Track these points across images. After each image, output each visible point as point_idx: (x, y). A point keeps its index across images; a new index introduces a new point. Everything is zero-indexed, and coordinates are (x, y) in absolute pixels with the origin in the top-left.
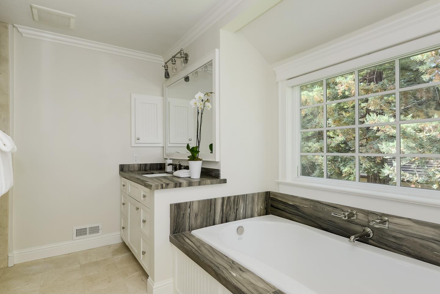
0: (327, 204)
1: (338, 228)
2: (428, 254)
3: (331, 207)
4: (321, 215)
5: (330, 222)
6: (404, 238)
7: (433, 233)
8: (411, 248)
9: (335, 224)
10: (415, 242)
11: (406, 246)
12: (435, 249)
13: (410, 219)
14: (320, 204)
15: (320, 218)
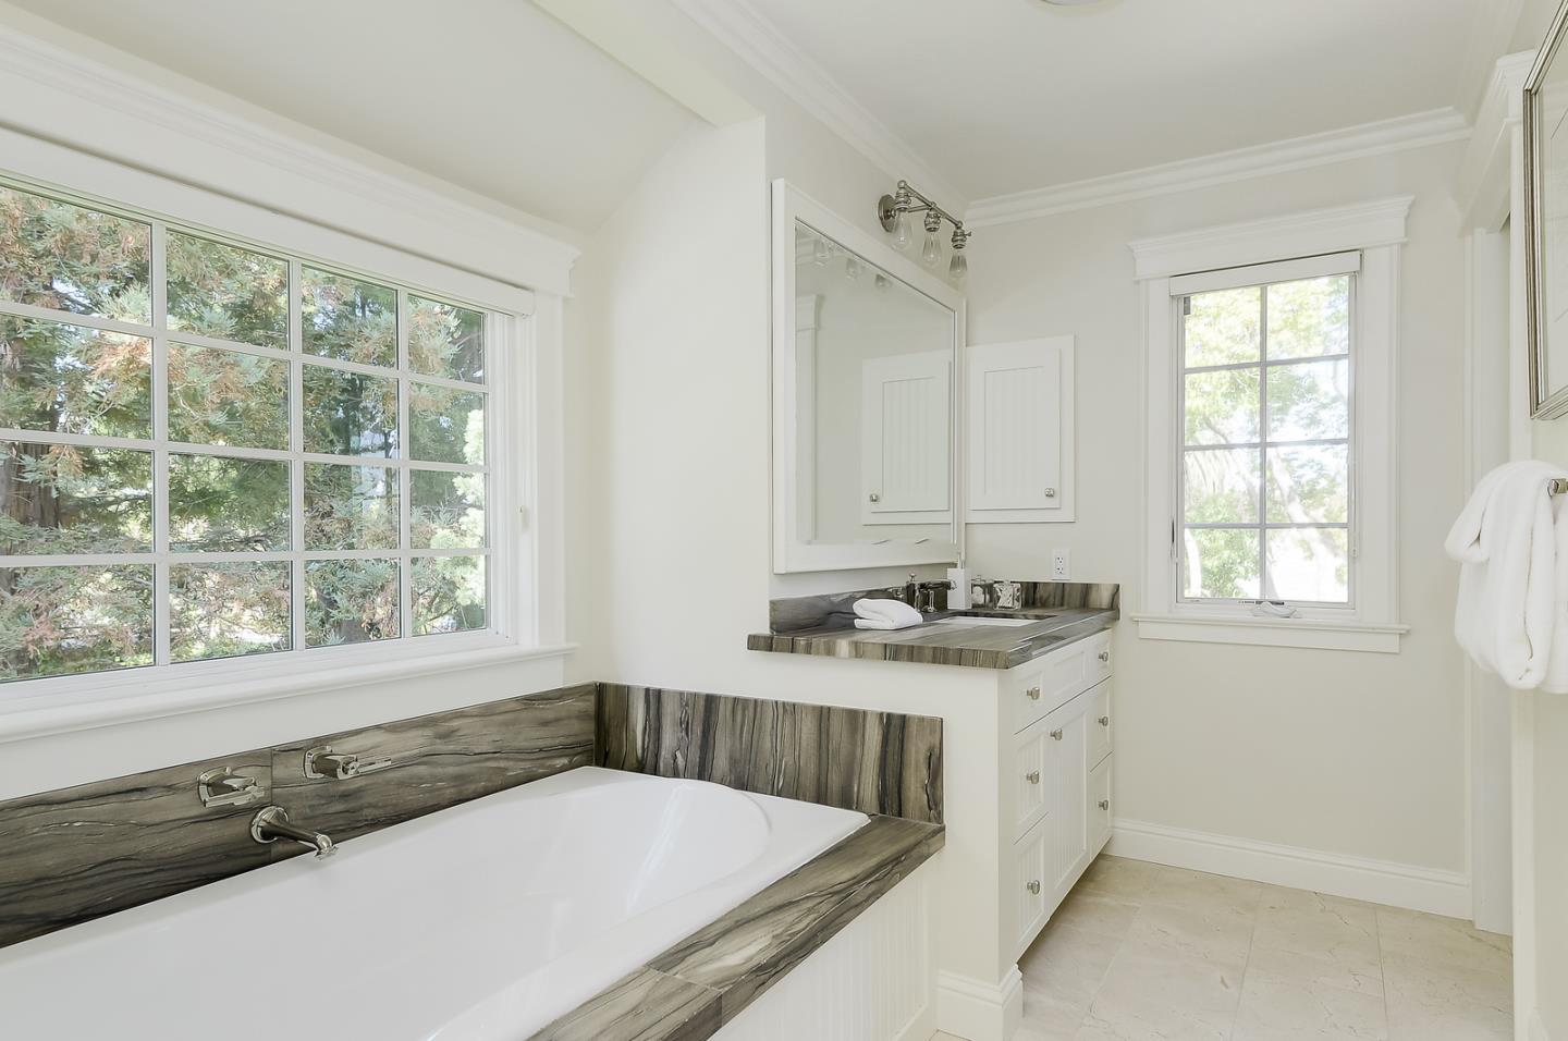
0: (90, 791)
1: (145, 874)
2: (412, 798)
3: (113, 799)
4: (48, 861)
5: (107, 868)
6: (367, 785)
7: (421, 741)
8: (380, 804)
9: (132, 863)
10: (388, 783)
11: (370, 806)
12: (421, 779)
13: (378, 727)
14: (43, 808)
15: (39, 880)
